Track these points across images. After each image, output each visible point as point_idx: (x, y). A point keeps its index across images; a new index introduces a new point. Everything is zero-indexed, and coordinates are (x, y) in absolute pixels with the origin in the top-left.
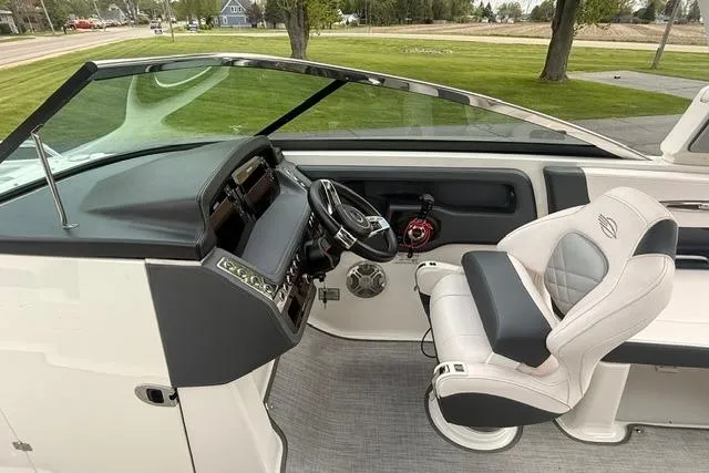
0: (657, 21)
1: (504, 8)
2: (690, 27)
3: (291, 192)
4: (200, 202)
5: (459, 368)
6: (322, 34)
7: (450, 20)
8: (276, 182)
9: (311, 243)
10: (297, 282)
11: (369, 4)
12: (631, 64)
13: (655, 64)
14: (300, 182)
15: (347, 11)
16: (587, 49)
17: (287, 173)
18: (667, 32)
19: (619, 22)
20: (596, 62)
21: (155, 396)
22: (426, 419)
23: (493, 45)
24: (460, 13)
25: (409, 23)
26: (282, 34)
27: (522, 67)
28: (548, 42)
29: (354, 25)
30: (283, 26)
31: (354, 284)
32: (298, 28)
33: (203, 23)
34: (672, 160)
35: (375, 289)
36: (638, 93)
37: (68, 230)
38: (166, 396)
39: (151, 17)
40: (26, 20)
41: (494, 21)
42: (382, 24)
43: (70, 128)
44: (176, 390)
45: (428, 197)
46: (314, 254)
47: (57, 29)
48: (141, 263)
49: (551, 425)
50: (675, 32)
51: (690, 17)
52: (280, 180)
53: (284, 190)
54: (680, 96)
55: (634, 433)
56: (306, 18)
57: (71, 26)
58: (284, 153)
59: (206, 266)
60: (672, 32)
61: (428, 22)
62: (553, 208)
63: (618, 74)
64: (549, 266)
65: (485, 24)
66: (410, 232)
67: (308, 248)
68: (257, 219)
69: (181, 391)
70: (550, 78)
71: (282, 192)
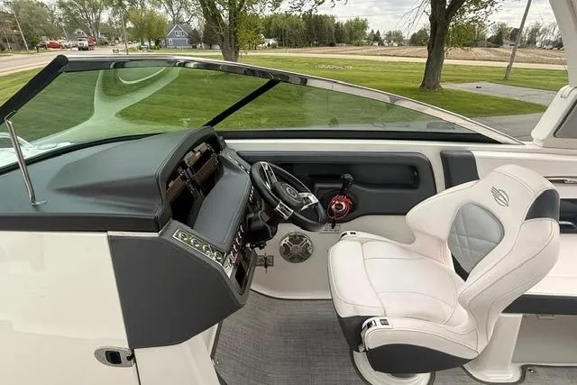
0: (505, 46)
1: (389, 35)
2: (528, 51)
3: (234, 174)
4: (157, 180)
5: (384, 322)
6: (249, 54)
7: (349, 43)
8: (220, 165)
9: (252, 215)
10: (242, 250)
11: (285, 31)
12: (488, 77)
13: (506, 77)
14: (240, 165)
15: (268, 36)
16: (455, 65)
17: (229, 157)
18: (514, 53)
19: (476, 46)
20: (462, 76)
21: (113, 357)
22: (352, 368)
23: (383, 62)
24: (356, 38)
25: (317, 45)
26: (216, 54)
27: (407, 79)
28: (425, 60)
29: (274, 47)
30: (218, 47)
31: (286, 252)
32: (230, 49)
33: (153, 44)
34: (541, 144)
35: (303, 256)
36: (495, 99)
37: (35, 206)
38: (123, 357)
39: (110, 39)
40: (5, 41)
41: (383, 45)
42: (296, 46)
43: (39, 128)
44: (133, 351)
45: (348, 176)
46: (255, 225)
47: (31, 48)
48: (104, 235)
49: (458, 369)
50: (519, 54)
51: (529, 42)
52: (223, 163)
53: (227, 172)
54: (527, 101)
55: (528, 373)
56: (236, 41)
57: (44, 46)
58: (227, 141)
59: (163, 237)
60: (518, 53)
61: (332, 45)
62: (449, 184)
63: (479, 84)
64: (451, 232)
65: (376, 47)
66: (333, 207)
67: (250, 220)
68: (206, 195)
69: (137, 351)
70: (428, 88)
71: (225, 173)
